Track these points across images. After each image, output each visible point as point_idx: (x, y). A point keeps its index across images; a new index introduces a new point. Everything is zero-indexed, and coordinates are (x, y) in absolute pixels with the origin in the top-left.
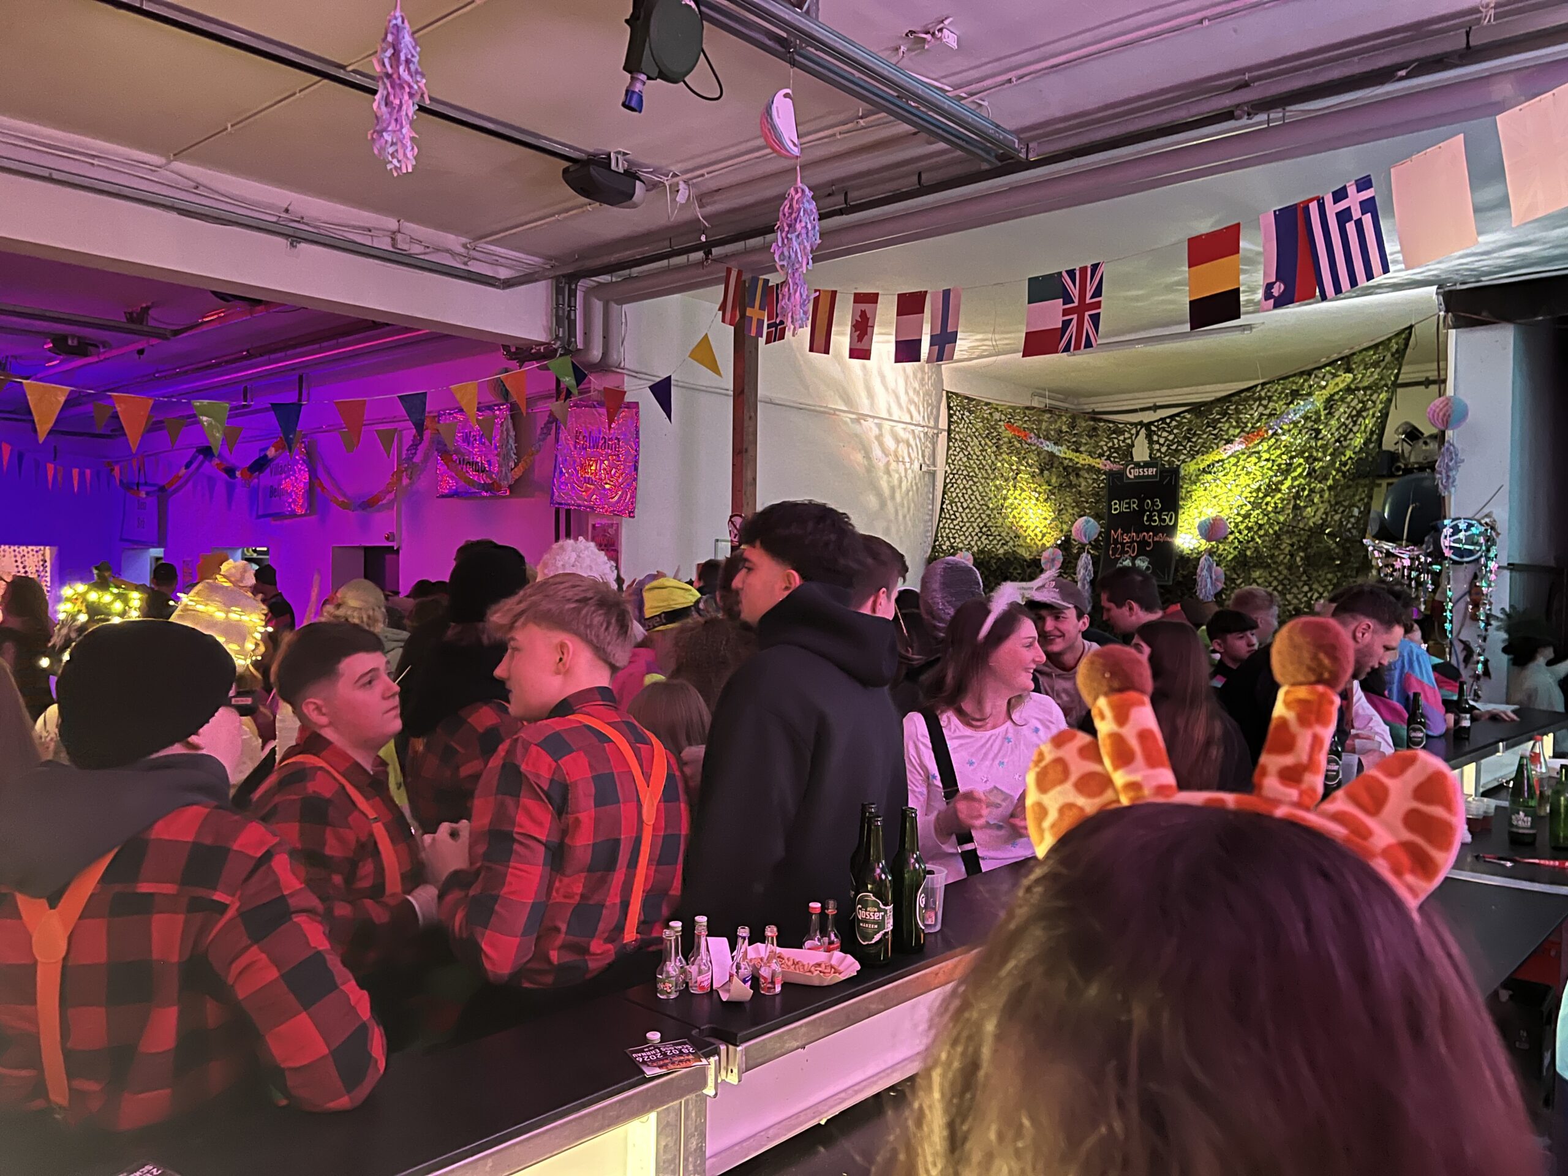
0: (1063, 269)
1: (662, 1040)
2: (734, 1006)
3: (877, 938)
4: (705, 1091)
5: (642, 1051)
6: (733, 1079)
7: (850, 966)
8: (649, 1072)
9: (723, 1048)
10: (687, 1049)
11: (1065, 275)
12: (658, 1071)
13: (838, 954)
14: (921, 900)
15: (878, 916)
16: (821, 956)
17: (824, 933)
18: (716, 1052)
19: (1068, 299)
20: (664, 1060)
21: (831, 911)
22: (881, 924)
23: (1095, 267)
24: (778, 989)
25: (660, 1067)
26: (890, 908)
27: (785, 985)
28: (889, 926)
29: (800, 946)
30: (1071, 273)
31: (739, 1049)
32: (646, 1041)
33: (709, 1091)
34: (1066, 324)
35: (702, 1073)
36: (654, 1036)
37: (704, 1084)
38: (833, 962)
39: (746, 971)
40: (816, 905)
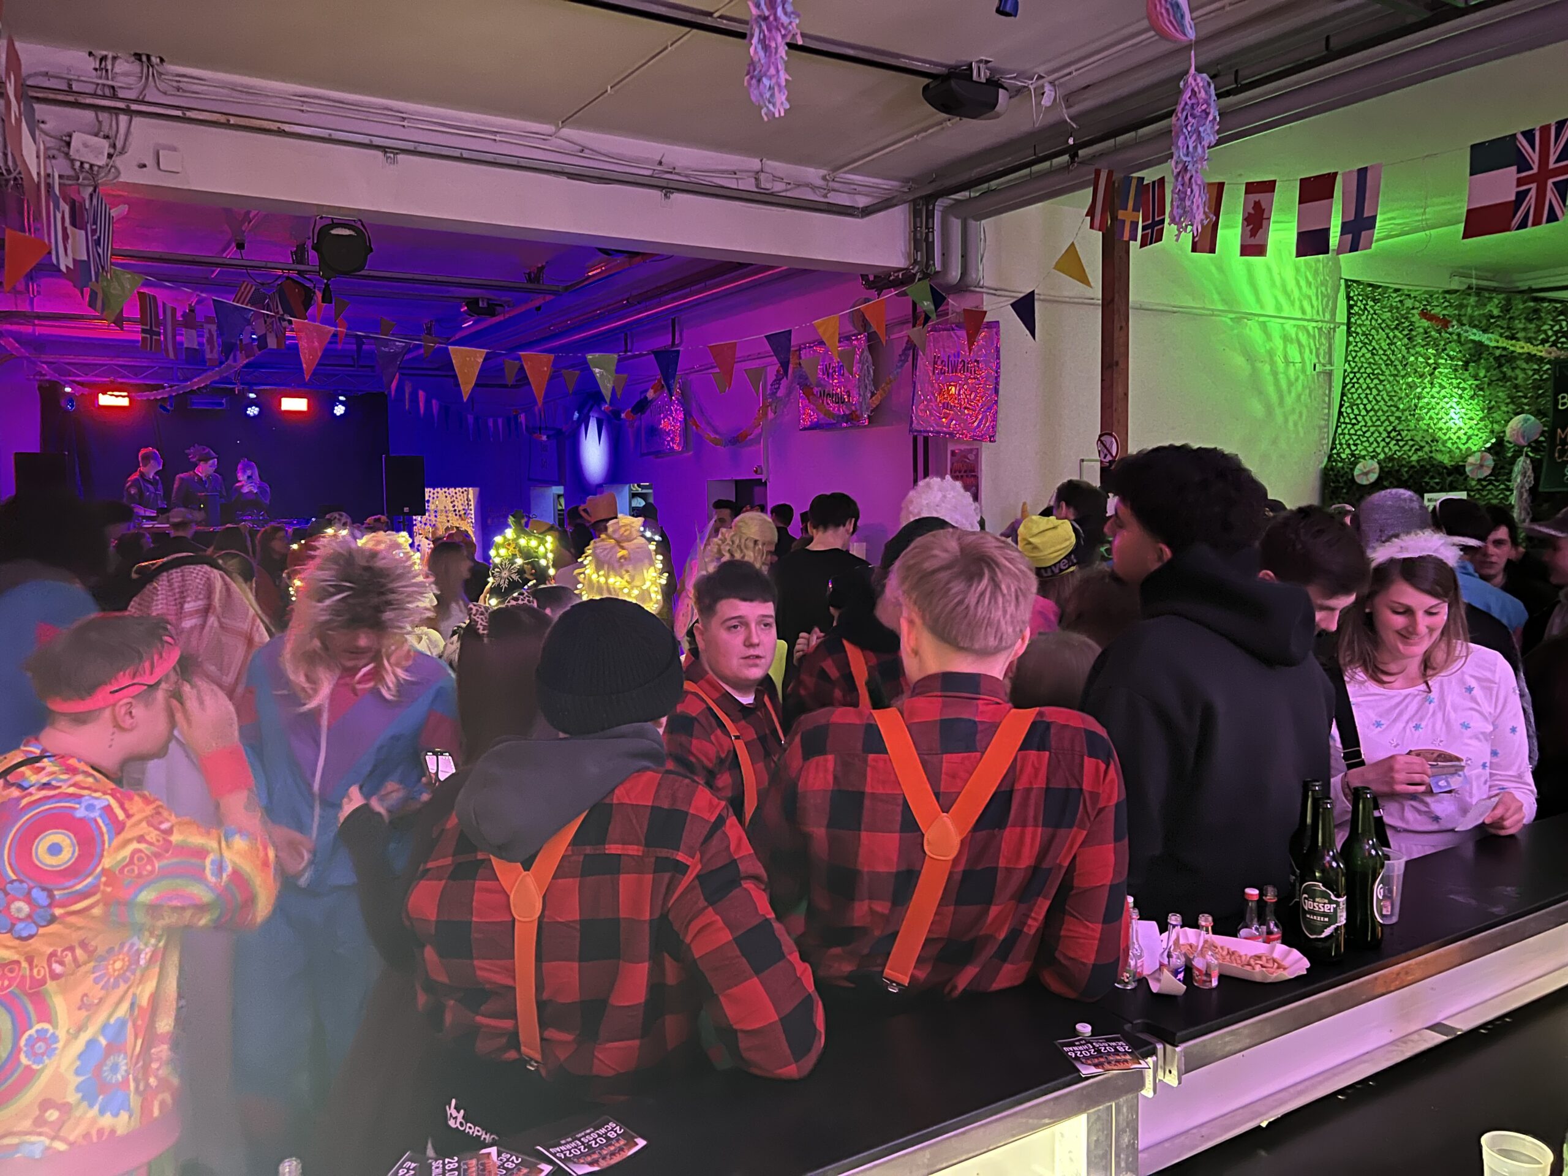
0: (1518, 129)
1: (1094, 1033)
2: (1164, 998)
3: (1328, 932)
4: (1143, 1092)
5: (1072, 1044)
6: (1172, 1080)
7: (1296, 963)
8: (1085, 1071)
9: (1160, 1047)
10: (1122, 1047)
11: (1520, 137)
12: (1093, 1070)
13: (1280, 948)
14: (1378, 891)
15: (1329, 908)
16: (1259, 947)
17: (1262, 921)
18: (1153, 1052)
19: (1523, 164)
20: (1098, 1059)
21: (1271, 897)
22: (1333, 917)
23: (1560, 125)
24: (1215, 983)
25: (1096, 1066)
26: (1342, 900)
27: (1222, 978)
28: (1342, 920)
29: (1234, 934)
30: (1529, 135)
31: (1178, 1049)
32: (1075, 1033)
33: (1148, 1092)
34: (1521, 196)
35: (1140, 1074)
36: (1085, 1029)
37: (1142, 1085)
38: (1275, 955)
39: (1178, 962)
40: (1252, 892)
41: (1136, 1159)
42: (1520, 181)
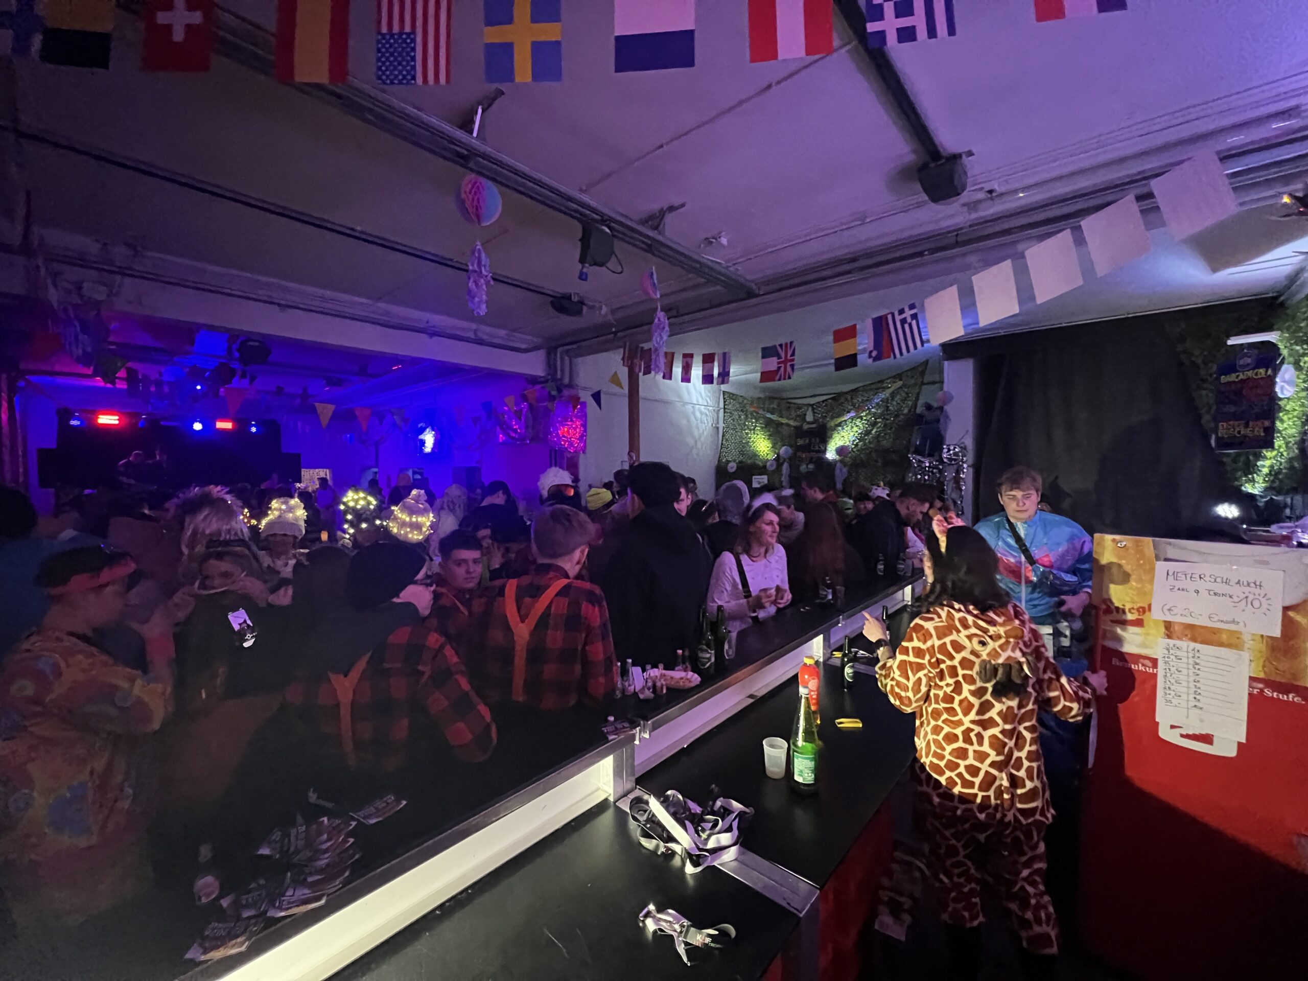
0: (777, 344)
1: (615, 720)
2: (646, 701)
3: (708, 665)
4: (636, 742)
5: (605, 727)
6: (647, 736)
7: (696, 679)
8: (611, 737)
9: (642, 722)
10: (626, 725)
11: (778, 347)
12: (614, 737)
13: (691, 673)
14: (726, 647)
15: (708, 655)
16: (683, 674)
17: (684, 663)
18: (639, 725)
19: (779, 357)
20: (616, 731)
22: (709, 659)
23: (791, 343)
24: (665, 691)
25: (615, 735)
26: (713, 652)
27: (668, 689)
28: (713, 659)
29: (673, 669)
30: (781, 345)
31: (649, 722)
32: (607, 721)
34: (779, 368)
35: (634, 736)
36: (611, 719)
37: (634, 740)
38: (689, 677)
39: (650, 684)
41: (634, 770)
42: (779, 363)
